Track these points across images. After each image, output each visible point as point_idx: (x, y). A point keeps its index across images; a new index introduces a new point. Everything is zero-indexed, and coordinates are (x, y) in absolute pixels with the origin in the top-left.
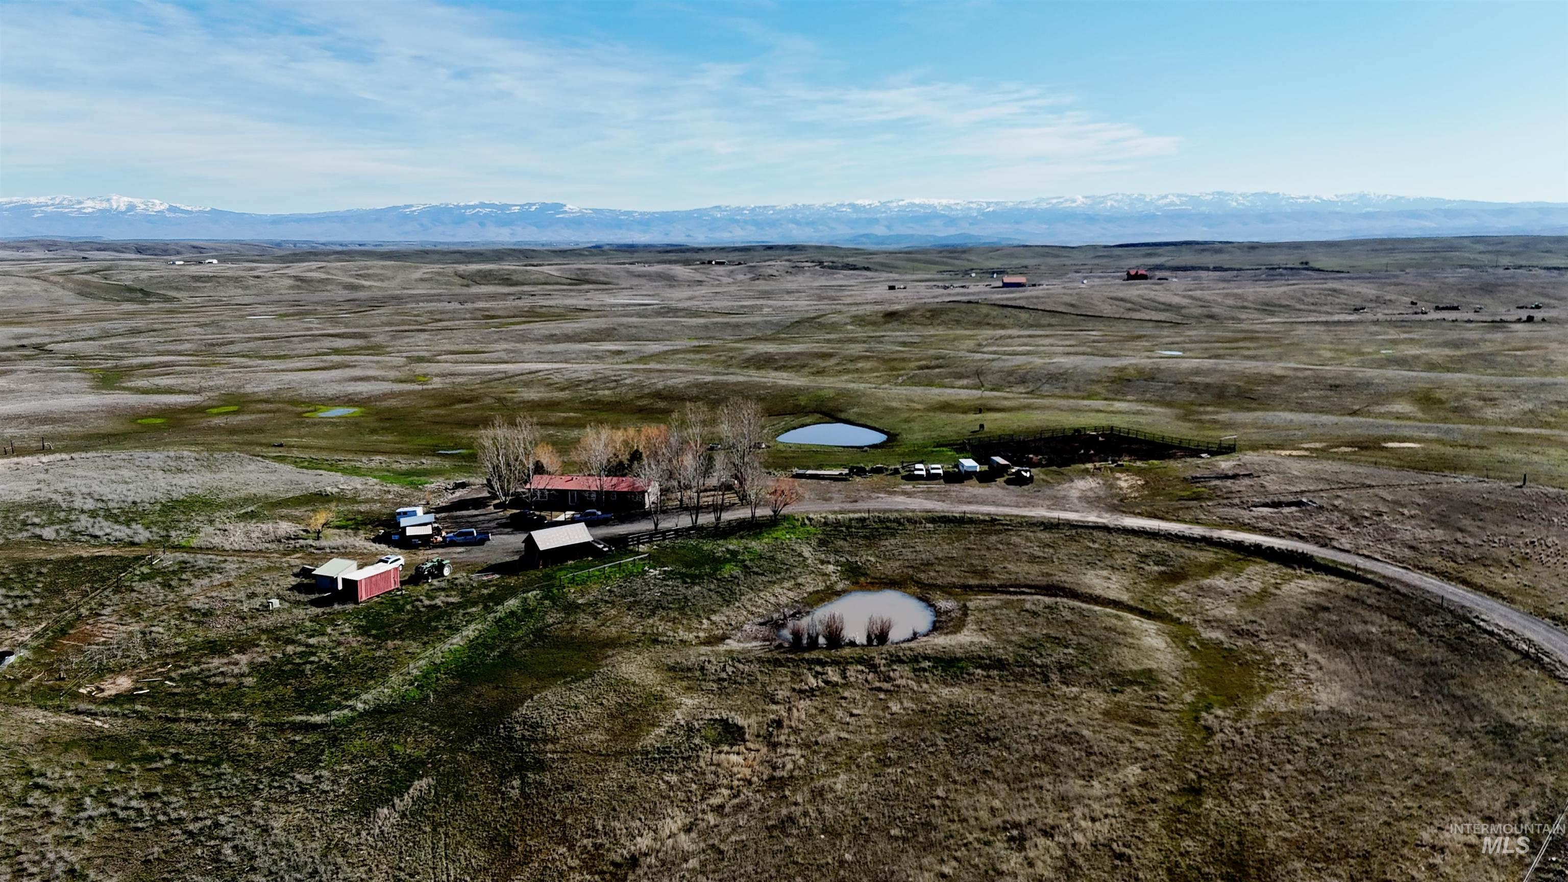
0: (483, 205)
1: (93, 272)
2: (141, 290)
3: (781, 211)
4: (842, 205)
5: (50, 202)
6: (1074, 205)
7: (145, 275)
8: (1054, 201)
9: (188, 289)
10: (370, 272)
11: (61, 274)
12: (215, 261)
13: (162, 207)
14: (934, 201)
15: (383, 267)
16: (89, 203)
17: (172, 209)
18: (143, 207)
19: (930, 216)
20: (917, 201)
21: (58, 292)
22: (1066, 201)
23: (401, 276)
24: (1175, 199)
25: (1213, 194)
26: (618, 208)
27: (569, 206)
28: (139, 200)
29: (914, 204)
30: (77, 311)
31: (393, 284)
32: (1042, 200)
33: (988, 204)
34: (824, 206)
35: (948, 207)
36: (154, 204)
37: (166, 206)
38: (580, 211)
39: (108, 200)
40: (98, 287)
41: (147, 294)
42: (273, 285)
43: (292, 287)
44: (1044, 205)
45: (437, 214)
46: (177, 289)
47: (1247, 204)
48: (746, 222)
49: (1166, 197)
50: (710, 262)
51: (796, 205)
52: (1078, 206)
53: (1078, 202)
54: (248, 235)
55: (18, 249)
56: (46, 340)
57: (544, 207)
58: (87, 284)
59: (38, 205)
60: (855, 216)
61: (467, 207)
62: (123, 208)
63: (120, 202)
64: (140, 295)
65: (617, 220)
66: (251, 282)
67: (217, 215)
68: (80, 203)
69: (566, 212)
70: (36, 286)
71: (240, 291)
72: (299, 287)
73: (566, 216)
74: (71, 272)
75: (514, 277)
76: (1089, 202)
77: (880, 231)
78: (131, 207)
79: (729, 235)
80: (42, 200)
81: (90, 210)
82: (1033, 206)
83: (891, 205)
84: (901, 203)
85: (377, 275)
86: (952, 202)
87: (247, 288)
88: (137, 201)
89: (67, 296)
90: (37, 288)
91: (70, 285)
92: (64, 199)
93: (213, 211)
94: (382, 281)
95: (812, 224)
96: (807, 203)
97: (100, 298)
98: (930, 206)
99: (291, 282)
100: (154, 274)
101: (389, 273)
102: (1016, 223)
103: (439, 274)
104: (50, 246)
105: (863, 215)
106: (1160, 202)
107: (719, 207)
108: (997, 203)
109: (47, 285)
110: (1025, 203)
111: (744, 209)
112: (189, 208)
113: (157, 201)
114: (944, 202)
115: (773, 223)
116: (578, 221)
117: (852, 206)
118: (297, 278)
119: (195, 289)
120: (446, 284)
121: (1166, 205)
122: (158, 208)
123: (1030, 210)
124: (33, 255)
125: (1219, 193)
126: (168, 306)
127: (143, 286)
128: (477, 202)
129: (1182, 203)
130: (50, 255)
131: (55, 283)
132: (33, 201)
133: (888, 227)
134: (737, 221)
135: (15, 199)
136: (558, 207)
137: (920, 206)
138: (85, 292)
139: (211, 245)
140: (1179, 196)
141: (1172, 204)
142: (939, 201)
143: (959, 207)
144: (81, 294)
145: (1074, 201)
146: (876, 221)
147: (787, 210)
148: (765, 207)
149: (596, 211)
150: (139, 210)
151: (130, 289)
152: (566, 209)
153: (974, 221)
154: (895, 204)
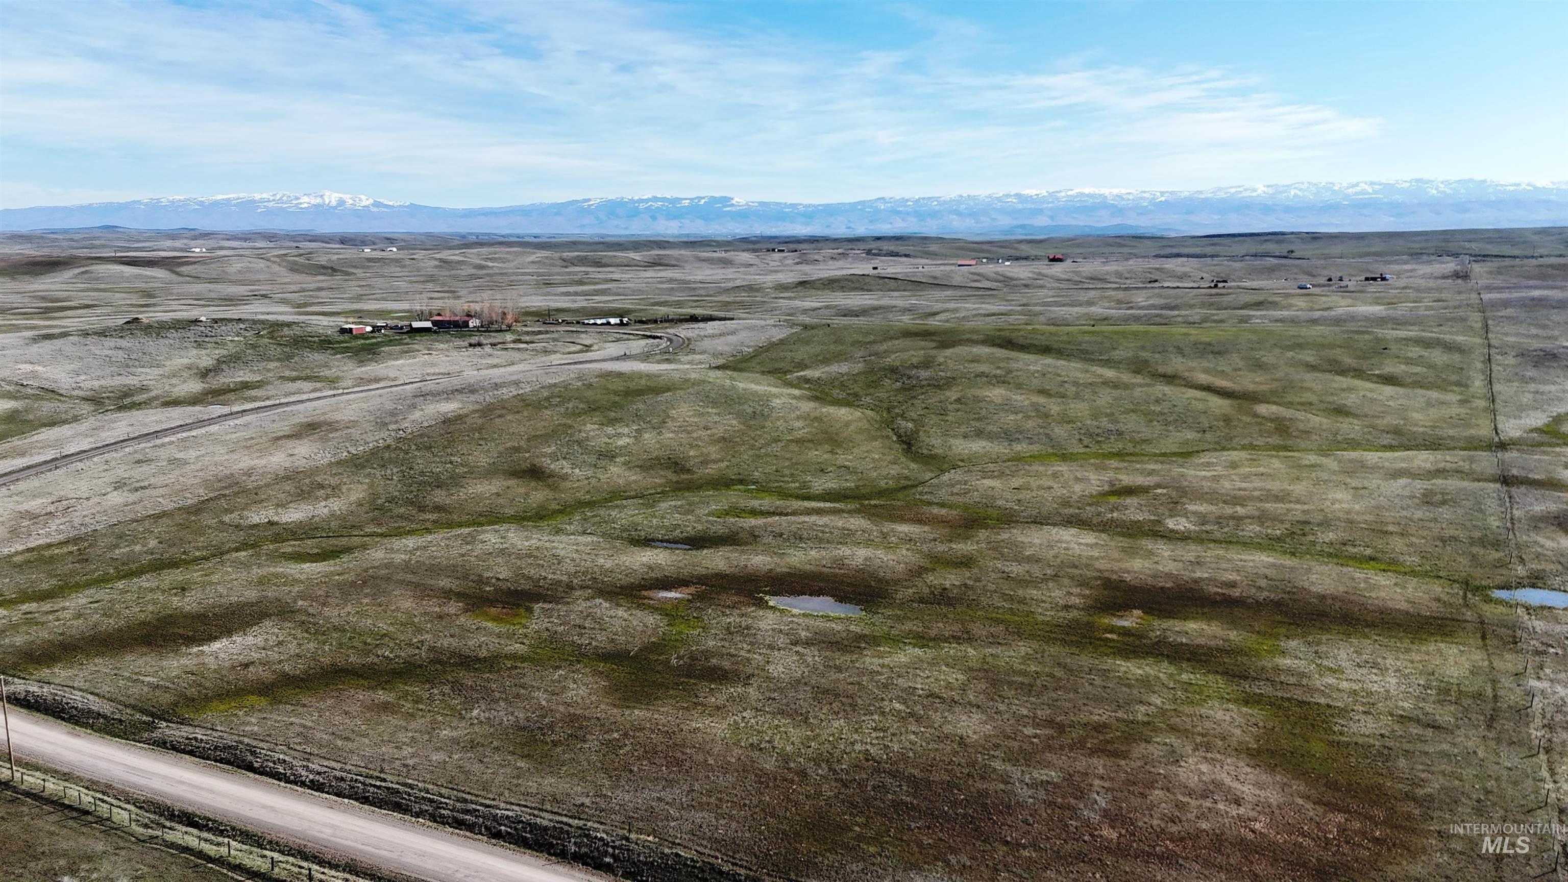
0: (655, 199)
1: (300, 255)
2: (332, 268)
3: (945, 202)
4: (1007, 196)
5: (271, 198)
6: (1254, 194)
7: (335, 257)
8: (1233, 190)
9: (363, 267)
10: (497, 256)
11: (278, 256)
12: (395, 249)
13: (368, 203)
14: (1105, 191)
15: (508, 253)
16: (306, 199)
17: (377, 204)
18: (351, 202)
19: (1100, 205)
20: (1087, 191)
21: (276, 268)
22: (1246, 190)
23: (519, 260)
24: (1366, 187)
25: (1411, 182)
26: (783, 201)
27: (736, 199)
28: (349, 196)
29: (1083, 194)
30: (288, 280)
31: (512, 265)
32: (1220, 189)
33: (1162, 193)
34: (990, 196)
35: (1119, 196)
36: (361, 200)
37: (371, 201)
38: (747, 204)
39: (321, 196)
40: (303, 265)
41: (334, 270)
42: (423, 265)
43: (436, 267)
44: (1222, 195)
45: (613, 208)
46: (356, 267)
47: (1449, 191)
48: (908, 214)
49: (1357, 185)
50: (774, 250)
51: (961, 196)
52: (1259, 196)
53: (1259, 192)
54: (440, 228)
55: (246, 240)
56: (268, 292)
57: (714, 200)
58: (295, 263)
59: (262, 201)
60: (1020, 206)
61: (641, 201)
62: (334, 203)
63: (332, 198)
64: (330, 271)
65: (780, 212)
66: (408, 263)
67: (414, 209)
68: (297, 198)
69: (733, 205)
70: (262, 264)
71: (398, 269)
72: (441, 267)
73: (734, 209)
74: (285, 255)
75: (603, 261)
76: (1271, 191)
77: (1041, 221)
78: (341, 202)
79: (888, 226)
80: (264, 196)
81: (306, 205)
82: (1210, 195)
83: (1058, 195)
84: (1070, 193)
85: (500, 258)
86: (1124, 191)
87: (404, 266)
88: (347, 197)
89: (282, 271)
90: (262, 265)
91: (284, 264)
92: (284, 195)
93: (412, 205)
94: (504, 263)
95: (972, 214)
96: (972, 194)
97: (303, 273)
98: (1100, 195)
99: (437, 263)
100: (341, 256)
101: (510, 257)
102: (1188, 213)
103: (547, 258)
104: (270, 237)
105: (1029, 206)
106: (1350, 190)
107: (883, 198)
108: (1171, 193)
109: (269, 263)
110: (1201, 192)
111: (908, 200)
112: (391, 203)
113: (363, 197)
114: (1116, 191)
115: (934, 214)
116: (744, 214)
117: (1018, 195)
118: (441, 260)
119: (368, 267)
120: (550, 265)
121: (1356, 194)
122: (364, 203)
123: (1207, 199)
124: (258, 245)
125: (1417, 180)
126: (347, 277)
127: (333, 265)
128: (650, 196)
129: (1375, 192)
130: (271, 245)
131: (274, 262)
132: (258, 197)
133: (1052, 218)
134: (899, 213)
135: (241, 195)
136: (726, 200)
137: (1088, 195)
138: (295, 268)
139: (402, 236)
140: (1372, 183)
141: (1364, 192)
142: (1109, 190)
143: (1131, 197)
144: (292, 270)
145: (1255, 190)
146: (1040, 211)
147: (951, 200)
148: (930, 198)
149: (761, 204)
150: (347, 205)
151: (324, 267)
152: (734, 202)
153: (1143, 212)
154: (1063, 194)
